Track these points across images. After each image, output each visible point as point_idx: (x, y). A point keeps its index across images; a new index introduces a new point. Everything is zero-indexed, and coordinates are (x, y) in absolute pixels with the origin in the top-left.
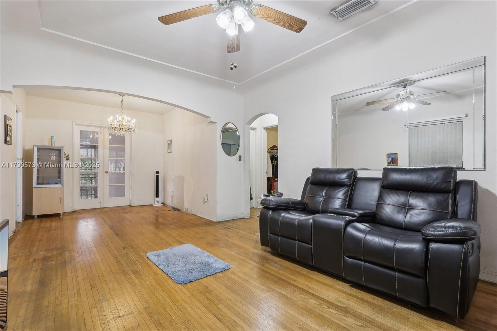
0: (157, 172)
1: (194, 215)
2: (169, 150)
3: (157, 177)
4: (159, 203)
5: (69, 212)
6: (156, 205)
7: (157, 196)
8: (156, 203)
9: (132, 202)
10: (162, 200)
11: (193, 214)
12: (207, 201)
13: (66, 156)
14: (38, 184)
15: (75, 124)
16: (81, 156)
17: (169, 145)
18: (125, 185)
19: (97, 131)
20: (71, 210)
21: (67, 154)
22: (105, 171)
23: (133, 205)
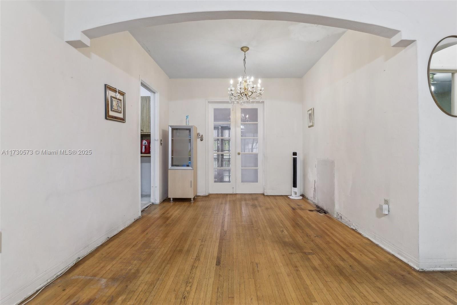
0: (295, 154)
1: (353, 229)
2: (311, 122)
3: (295, 160)
4: (297, 195)
5: (203, 196)
6: (293, 197)
7: (295, 185)
8: (293, 194)
9: (265, 191)
10: (302, 191)
11: (352, 227)
12: (387, 215)
13: (200, 136)
14: (172, 165)
15: (209, 102)
16: (214, 137)
17: (309, 116)
18: (258, 169)
19: (230, 108)
20: (205, 194)
21: (201, 135)
22: (237, 153)
23: (266, 194)
